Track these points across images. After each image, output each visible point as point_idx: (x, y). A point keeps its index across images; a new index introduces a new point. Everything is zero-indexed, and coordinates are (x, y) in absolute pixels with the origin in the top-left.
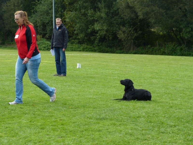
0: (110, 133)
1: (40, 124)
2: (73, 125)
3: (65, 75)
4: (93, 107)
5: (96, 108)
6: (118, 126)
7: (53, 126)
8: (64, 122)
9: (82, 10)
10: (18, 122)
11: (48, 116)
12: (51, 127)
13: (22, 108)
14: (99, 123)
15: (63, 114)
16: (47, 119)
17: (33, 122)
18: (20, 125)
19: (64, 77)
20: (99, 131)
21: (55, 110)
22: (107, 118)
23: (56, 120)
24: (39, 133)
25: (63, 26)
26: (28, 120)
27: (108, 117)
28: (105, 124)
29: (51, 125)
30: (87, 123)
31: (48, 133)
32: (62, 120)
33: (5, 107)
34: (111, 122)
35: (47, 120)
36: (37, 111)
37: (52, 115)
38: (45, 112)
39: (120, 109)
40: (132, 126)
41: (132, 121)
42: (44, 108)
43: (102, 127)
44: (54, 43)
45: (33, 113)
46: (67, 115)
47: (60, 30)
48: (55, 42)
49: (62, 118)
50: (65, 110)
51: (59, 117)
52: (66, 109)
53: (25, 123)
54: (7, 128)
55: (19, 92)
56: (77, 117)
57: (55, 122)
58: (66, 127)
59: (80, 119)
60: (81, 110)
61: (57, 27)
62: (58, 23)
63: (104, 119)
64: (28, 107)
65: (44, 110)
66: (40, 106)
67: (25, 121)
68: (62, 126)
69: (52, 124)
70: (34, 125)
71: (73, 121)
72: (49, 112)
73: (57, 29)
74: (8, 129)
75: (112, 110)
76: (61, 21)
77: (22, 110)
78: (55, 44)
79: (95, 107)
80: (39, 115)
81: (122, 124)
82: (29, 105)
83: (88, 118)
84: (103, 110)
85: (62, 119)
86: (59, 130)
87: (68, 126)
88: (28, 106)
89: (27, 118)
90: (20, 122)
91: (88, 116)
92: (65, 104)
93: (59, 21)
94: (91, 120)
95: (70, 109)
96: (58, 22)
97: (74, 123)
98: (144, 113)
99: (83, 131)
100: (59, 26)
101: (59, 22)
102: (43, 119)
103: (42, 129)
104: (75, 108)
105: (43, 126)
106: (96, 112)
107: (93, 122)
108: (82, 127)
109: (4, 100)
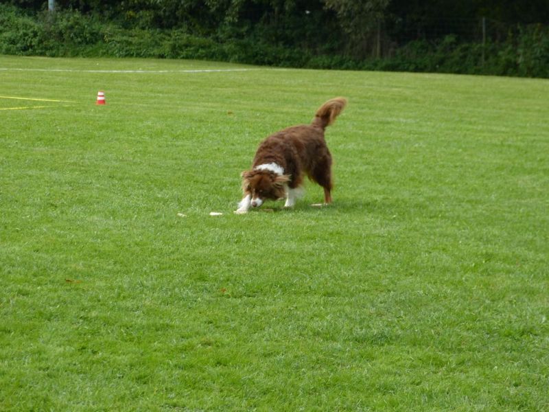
0: (430, 397)
1: (124, 359)
2: (265, 365)
4: (323, 291)
5: (339, 294)
6: (453, 370)
7: (184, 368)
8: (224, 352)
10: (33, 353)
11: (149, 327)
12: (176, 372)
13: (26, 294)
14: (370, 358)
15: (205, 319)
16: (150, 342)
17: (94, 353)
18: (43, 365)
20: (385, 389)
21: (166, 303)
22: (398, 337)
23: (186, 344)
24: (135, 397)
26: (70, 342)
27: (400, 332)
28: (399, 360)
29: (176, 366)
30: (321, 356)
31: (173, 398)
32: (209, 344)
34: (419, 353)
35: (152, 345)
36: (93, 307)
37: (161, 322)
38: (127, 309)
39: (437, 297)
40: (514, 368)
41: (503, 347)
42: (119, 295)
43: (389, 373)
45: (82, 314)
46: (223, 323)
49: (209, 337)
50: (209, 302)
51: (197, 333)
52: (212, 299)
53: (63, 355)
56: (271, 330)
57: (183, 350)
58: (242, 374)
59: (286, 337)
60: (276, 304)
63: (383, 339)
64: (50, 291)
65: (122, 303)
66: (98, 283)
67: (61, 349)
68: (219, 369)
69: (175, 362)
70: (98, 362)
71: (260, 350)
72: (144, 310)
75: (403, 302)
77: (28, 300)
79: (330, 291)
80: (107, 323)
81: (469, 360)
82: (52, 282)
83: (317, 334)
84: (369, 305)
85: (212, 340)
86: (216, 386)
87: (246, 369)
88: (50, 286)
89: (64, 336)
90: (39, 352)
91: (316, 324)
92: (202, 278)
94: (330, 344)
97: (266, 356)
98: (542, 313)
99: (315, 390)
102: (131, 340)
103: (141, 379)
104: (250, 294)
105: (142, 370)
106: (340, 311)
107: (344, 352)
108: (304, 373)
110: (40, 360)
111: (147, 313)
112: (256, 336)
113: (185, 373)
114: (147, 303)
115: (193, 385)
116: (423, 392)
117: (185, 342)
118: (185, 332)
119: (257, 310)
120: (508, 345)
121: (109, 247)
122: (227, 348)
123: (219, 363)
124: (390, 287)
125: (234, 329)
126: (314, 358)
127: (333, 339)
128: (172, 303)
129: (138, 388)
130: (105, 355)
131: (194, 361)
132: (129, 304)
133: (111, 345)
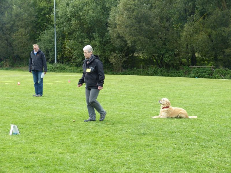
0: (158, 148)
1: (90, 140)
2: (120, 140)
4: (128, 123)
6: (161, 141)
7: (103, 141)
10: (70, 138)
11: (94, 132)
14: (142, 139)
15: (105, 130)
16: (95, 135)
17: (83, 138)
18: (73, 141)
20: (148, 146)
26: (77, 136)
27: (147, 132)
28: (149, 139)
31: (103, 149)
33: (50, 124)
34: (153, 137)
36: (81, 128)
37: (96, 131)
39: (152, 124)
40: (174, 141)
43: (147, 142)
45: (79, 129)
46: (109, 131)
49: (107, 134)
51: (104, 133)
53: (77, 139)
56: (119, 132)
57: (102, 137)
58: (116, 142)
59: (123, 134)
60: (119, 126)
63: (144, 134)
64: (70, 124)
69: (101, 140)
70: (85, 140)
71: (118, 137)
72: (92, 128)
74: (64, 145)
75: (145, 125)
77: (66, 126)
81: (164, 139)
84: (138, 126)
86: (112, 146)
90: (72, 138)
95: (108, 125)
97: (120, 138)
98: (175, 128)
99: (133, 146)
102: (90, 135)
103: (95, 144)
104: (113, 124)
105: (94, 142)
106: (133, 128)
107: (136, 137)
108: (130, 142)
109: (46, 117)
111: (92, 129)
112: (117, 134)
113: (104, 142)
114: (92, 126)
115: (107, 145)
116: (156, 147)
117: (102, 135)
118: (102, 133)
119: (115, 128)
120: (171, 135)
121: (80, 114)
122: (112, 137)
123: (110, 140)
124: (142, 122)
125: (112, 132)
126: (131, 139)
127: (133, 134)
128: (97, 126)
129: (95, 146)
130: (86, 139)
131: (105, 140)
132: (88, 127)
133: (87, 136)
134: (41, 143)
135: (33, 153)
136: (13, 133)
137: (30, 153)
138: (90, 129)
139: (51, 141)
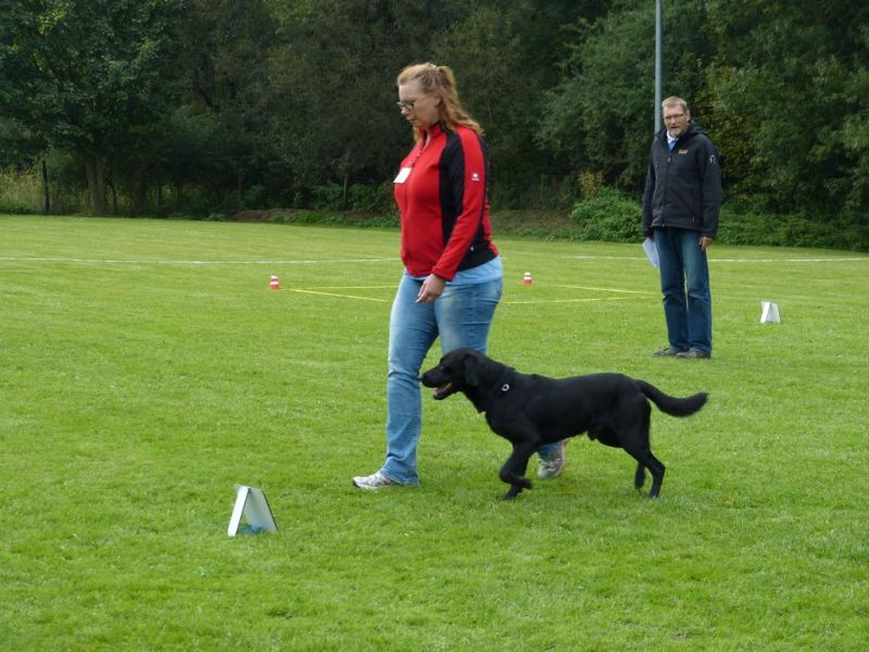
1: (591, 570)
2: (742, 581)
3: (706, 354)
4: (835, 503)
5: (852, 507)
7: (652, 582)
8: (702, 568)
9: (786, 60)
10: (497, 561)
11: (630, 538)
12: (642, 587)
14: (861, 577)
15: (695, 529)
16: (625, 553)
17: (563, 562)
18: (504, 574)
19: (702, 363)
20: (865, 612)
21: (659, 511)
23: (664, 556)
24: (588, 611)
25: (696, 134)
26: (540, 551)
29: (644, 579)
30: (806, 574)
31: (628, 614)
32: (690, 557)
35: (627, 556)
36: (579, 514)
37: (646, 532)
38: (615, 517)
42: (612, 501)
44: (656, 212)
45: (564, 521)
46: (714, 535)
47: (685, 152)
48: (660, 205)
49: (692, 550)
50: (706, 511)
51: (680, 545)
52: (710, 509)
53: (529, 565)
54: (447, 583)
55: (400, 432)
56: (763, 544)
57: (659, 563)
58: (709, 590)
59: (775, 553)
61: (670, 140)
62: (673, 121)
64: (540, 495)
65: (611, 511)
66: (594, 489)
67: (528, 558)
68: (692, 585)
69: (645, 575)
70: (564, 573)
71: (741, 564)
72: (632, 518)
73: (671, 146)
74: (451, 589)
76: (685, 110)
77: (513, 505)
78: (663, 214)
79: (842, 503)
82: (545, 487)
83: (811, 550)
85: (693, 553)
86: (680, 603)
87: (719, 585)
88: (542, 491)
89: (536, 544)
90: (504, 561)
91: (811, 540)
92: (709, 485)
93: (677, 110)
94: (825, 561)
95: (729, 507)
96: (669, 117)
97: (746, 571)
99: (786, 610)
100: (678, 131)
101: (676, 116)
102: (607, 550)
103: (603, 593)
104: (754, 504)
105: (606, 583)
106: (846, 525)
107: (834, 570)
108: (782, 591)
109: (437, 461)
110: (501, 569)
113: (652, 587)
117: (665, 554)
118: (668, 543)
122: (708, 563)
123: (692, 578)
125: (722, 542)
127: (827, 556)
130: (573, 566)
131: (667, 574)
134: (347, 573)
135: (283, 614)
136: (244, 528)
137: (273, 614)
138: (626, 522)
139: (398, 570)
